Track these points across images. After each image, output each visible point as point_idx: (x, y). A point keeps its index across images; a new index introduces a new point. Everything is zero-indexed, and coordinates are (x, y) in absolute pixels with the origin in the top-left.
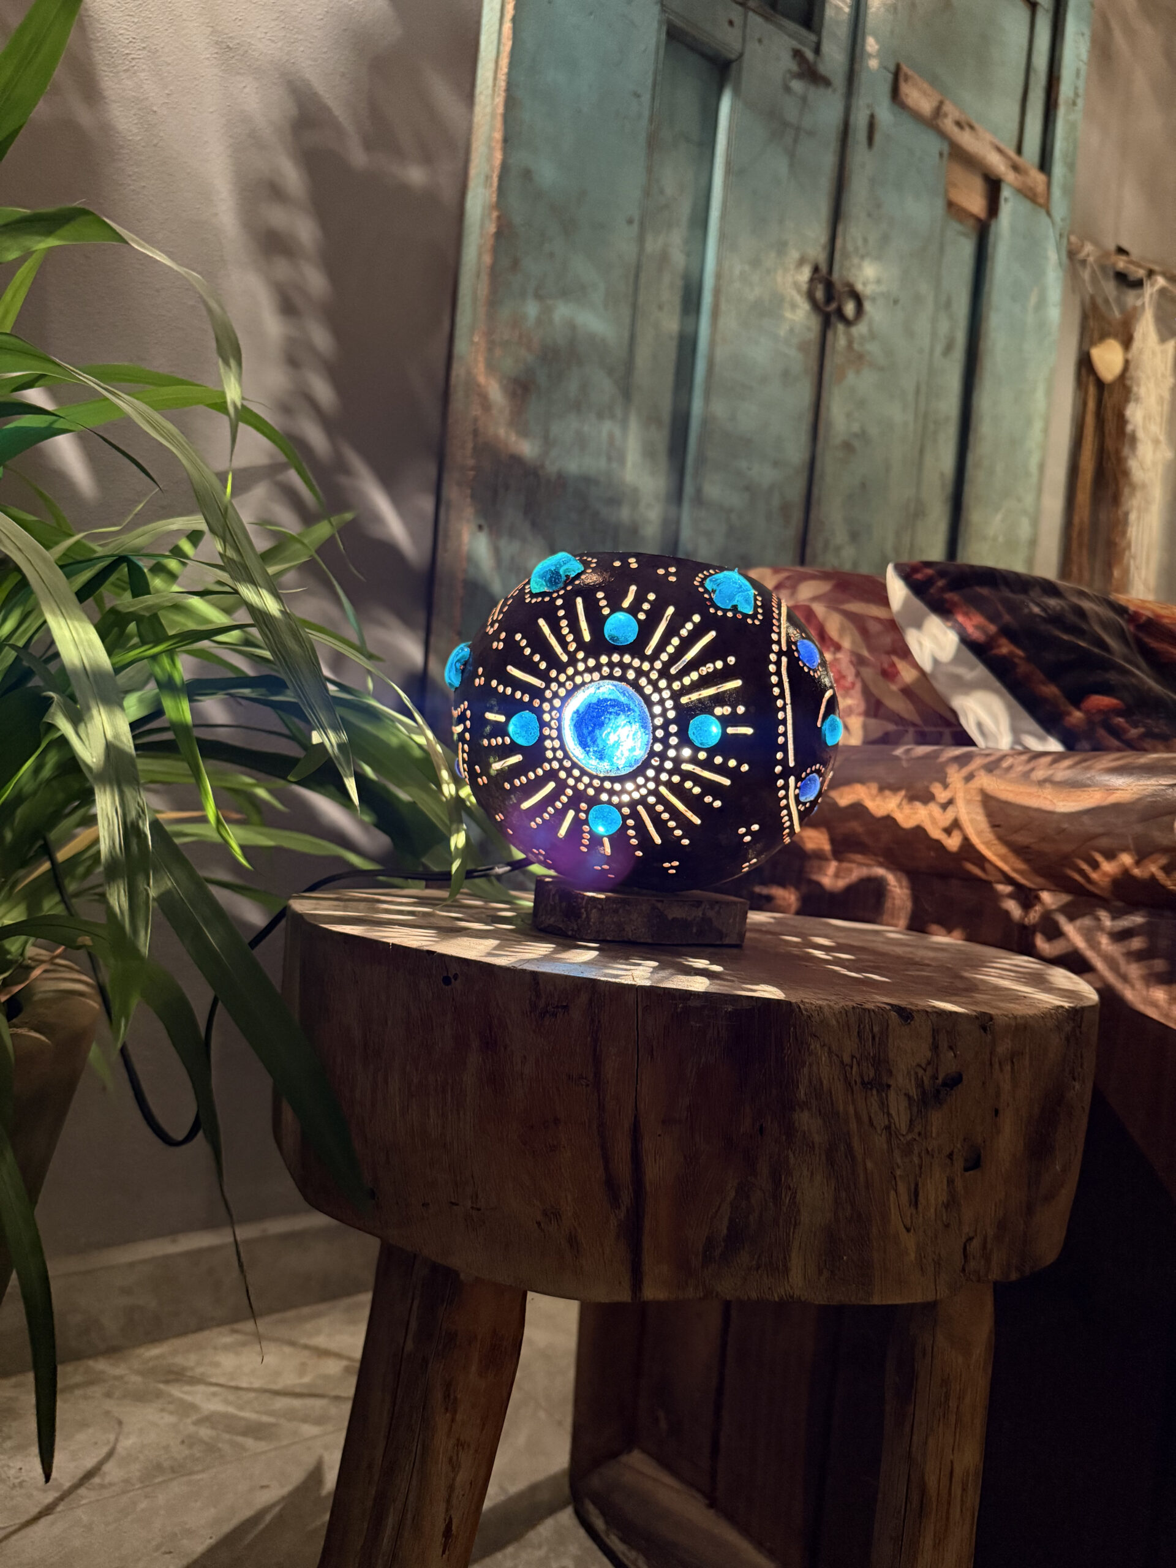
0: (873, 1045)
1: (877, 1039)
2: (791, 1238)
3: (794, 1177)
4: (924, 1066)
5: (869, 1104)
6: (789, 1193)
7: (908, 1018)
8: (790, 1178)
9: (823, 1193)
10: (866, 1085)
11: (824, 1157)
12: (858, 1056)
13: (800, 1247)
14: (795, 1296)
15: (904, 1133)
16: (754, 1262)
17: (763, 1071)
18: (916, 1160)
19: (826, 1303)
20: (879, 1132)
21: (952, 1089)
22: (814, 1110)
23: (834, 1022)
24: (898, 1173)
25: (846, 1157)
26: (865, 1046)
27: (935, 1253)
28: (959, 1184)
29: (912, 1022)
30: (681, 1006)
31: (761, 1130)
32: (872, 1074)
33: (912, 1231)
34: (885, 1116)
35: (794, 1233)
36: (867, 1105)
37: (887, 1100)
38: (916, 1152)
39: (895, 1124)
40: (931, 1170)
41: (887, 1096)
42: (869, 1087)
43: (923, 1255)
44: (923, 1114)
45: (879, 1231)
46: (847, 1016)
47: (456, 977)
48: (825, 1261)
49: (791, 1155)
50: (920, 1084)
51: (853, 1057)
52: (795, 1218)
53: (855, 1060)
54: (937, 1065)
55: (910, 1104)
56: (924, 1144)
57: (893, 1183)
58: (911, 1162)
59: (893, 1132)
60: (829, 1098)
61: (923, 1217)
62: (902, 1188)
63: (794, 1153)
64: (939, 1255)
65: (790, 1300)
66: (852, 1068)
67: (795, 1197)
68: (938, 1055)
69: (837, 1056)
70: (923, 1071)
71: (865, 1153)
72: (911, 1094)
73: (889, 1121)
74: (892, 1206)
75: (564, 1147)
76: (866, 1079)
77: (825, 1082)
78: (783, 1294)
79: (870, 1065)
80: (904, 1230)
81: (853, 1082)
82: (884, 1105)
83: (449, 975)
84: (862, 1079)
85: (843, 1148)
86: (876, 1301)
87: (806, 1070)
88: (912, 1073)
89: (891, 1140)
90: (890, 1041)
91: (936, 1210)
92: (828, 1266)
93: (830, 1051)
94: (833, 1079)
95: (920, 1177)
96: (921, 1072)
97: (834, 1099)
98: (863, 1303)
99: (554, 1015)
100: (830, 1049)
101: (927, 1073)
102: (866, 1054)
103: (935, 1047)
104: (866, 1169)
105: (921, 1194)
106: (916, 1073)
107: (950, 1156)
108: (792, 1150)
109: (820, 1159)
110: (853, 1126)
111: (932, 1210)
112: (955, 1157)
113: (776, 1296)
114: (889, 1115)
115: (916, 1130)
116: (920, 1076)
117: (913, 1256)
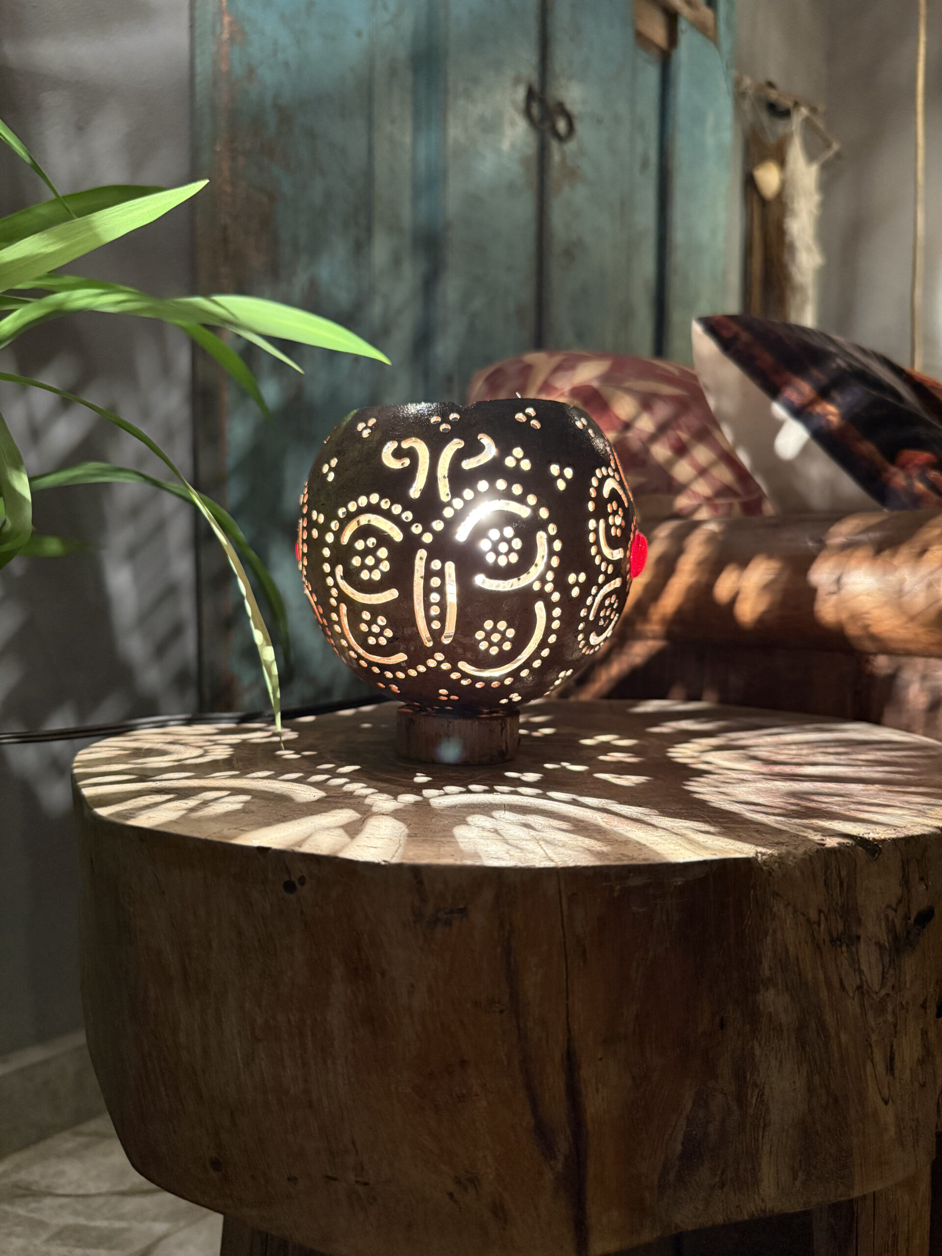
0: (840, 892)
1: (845, 885)
2: (760, 1146)
3: (761, 1071)
4: (894, 906)
5: (839, 964)
6: (756, 1092)
7: (876, 852)
8: (757, 1073)
9: (794, 1083)
10: (836, 941)
11: (793, 1040)
12: (825, 909)
13: (771, 1152)
14: (768, 1210)
15: (877, 990)
16: (717, 1180)
17: (722, 951)
18: (890, 1018)
19: (803, 1209)
20: (851, 995)
21: (924, 927)
22: (780, 986)
23: (798, 874)
24: (874, 1038)
25: (818, 1034)
26: (832, 895)
27: (913, 1120)
28: (932, 1035)
29: (881, 856)
30: (618, 887)
31: (722, 1025)
32: (841, 928)
33: (890, 1101)
34: (857, 973)
35: (763, 1137)
36: (837, 966)
37: (857, 955)
38: (890, 1009)
39: (867, 982)
40: (906, 1026)
41: (857, 949)
42: (838, 943)
43: (902, 1127)
44: (896, 963)
45: (857, 1112)
46: (812, 863)
47: (302, 881)
48: (800, 1161)
49: (757, 1047)
50: (891, 929)
51: (820, 911)
52: (764, 1118)
53: (822, 914)
54: (909, 901)
55: (881, 954)
56: (898, 998)
57: (869, 1051)
58: (885, 1022)
59: (865, 992)
60: (796, 969)
61: (900, 1082)
62: (878, 1056)
63: (760, 1045)
64: (918, 1120)
65: (762, 1215)
66: (819, 925)
67: (763, 1095)
68: (909, 891)
69: (803, 914)
70: (893, 912)
71: (838, 1023)
72: (882, 942)
73: (861, 979)
74: (869, 1080)
75: (477, 1095)
76: (835, 935)
77: (791, 949)
78: (753, 1209)
79: (838, 918)
80: (882, 1104)
81: (822, 942)
82: (855, 962)
83: (293, 879)
84: (831, 934)
85: (814, 1025)
86: (856, 1193)
87: (769, 940)
88: (882, 916)
89: (863, 1001)
90: (858, 884)
91: (911, 1069)
92: (803, 1168)
93: (795, 911)
94: (800, 943)
95: (895, 1037)
96: (891, 914)
97: (801, 966)
98: (843, 1199)
99: (448, 923)
100: (794, 907)
101: (898, 913)
102: (834, 904)
103: (905, 882)
104: (839, 1044)
105: (897, 1057)
106: (887, 916)
107: (924, 1006)
108: (757, 1041)
109: (789, 1044)
110: (824, 994)
111: (908, 1071)
112: (928, 1004)
113: (745, 1213)
114: (861, 972)
115: (889, 984)
116: (890, 918)
117: (892, 1130)
